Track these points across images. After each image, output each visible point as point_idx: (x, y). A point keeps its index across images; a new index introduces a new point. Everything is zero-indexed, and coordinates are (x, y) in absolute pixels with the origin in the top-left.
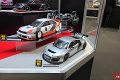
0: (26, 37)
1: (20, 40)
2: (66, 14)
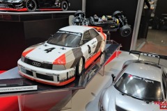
0: (50, 77)
1: (35, 87)
2: (104, 18)
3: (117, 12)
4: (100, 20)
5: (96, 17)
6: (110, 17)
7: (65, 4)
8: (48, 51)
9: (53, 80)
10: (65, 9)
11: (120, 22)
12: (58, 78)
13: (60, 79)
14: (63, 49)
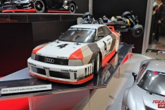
3: (126, 13)
4: (109, 21)
5: (105, 18)
6: (120, 17)
7: (72, 6)
8: (61, 47)
9: (69, 78)
10: (72, 11)
11: (130, 22)
12: (75, 74)
13: (78, 76)
14: (78, 44)
